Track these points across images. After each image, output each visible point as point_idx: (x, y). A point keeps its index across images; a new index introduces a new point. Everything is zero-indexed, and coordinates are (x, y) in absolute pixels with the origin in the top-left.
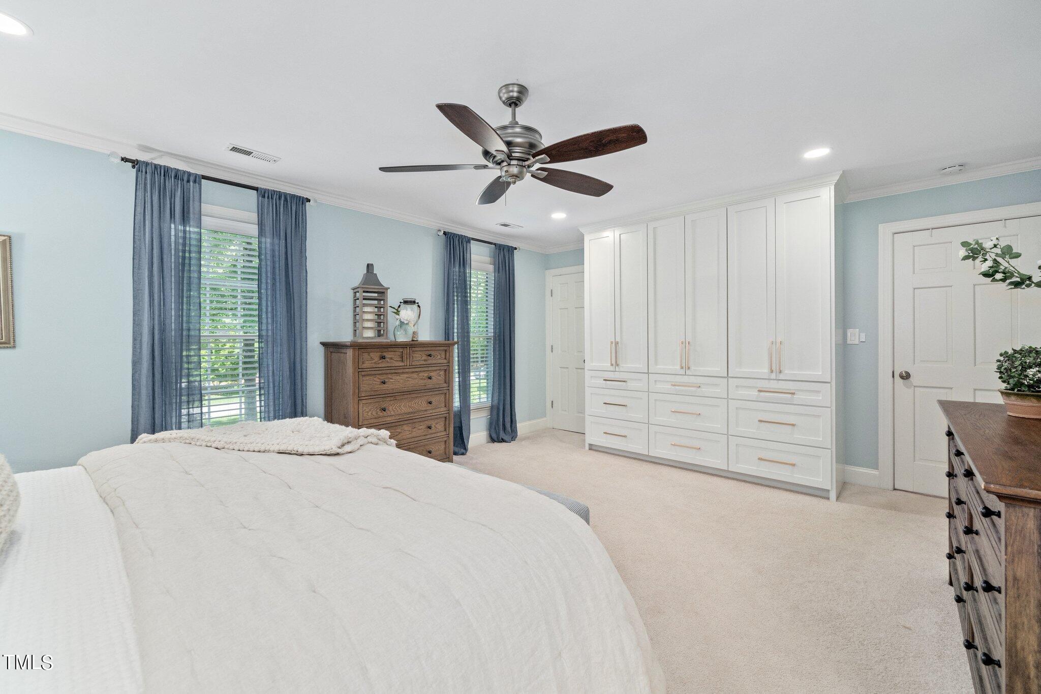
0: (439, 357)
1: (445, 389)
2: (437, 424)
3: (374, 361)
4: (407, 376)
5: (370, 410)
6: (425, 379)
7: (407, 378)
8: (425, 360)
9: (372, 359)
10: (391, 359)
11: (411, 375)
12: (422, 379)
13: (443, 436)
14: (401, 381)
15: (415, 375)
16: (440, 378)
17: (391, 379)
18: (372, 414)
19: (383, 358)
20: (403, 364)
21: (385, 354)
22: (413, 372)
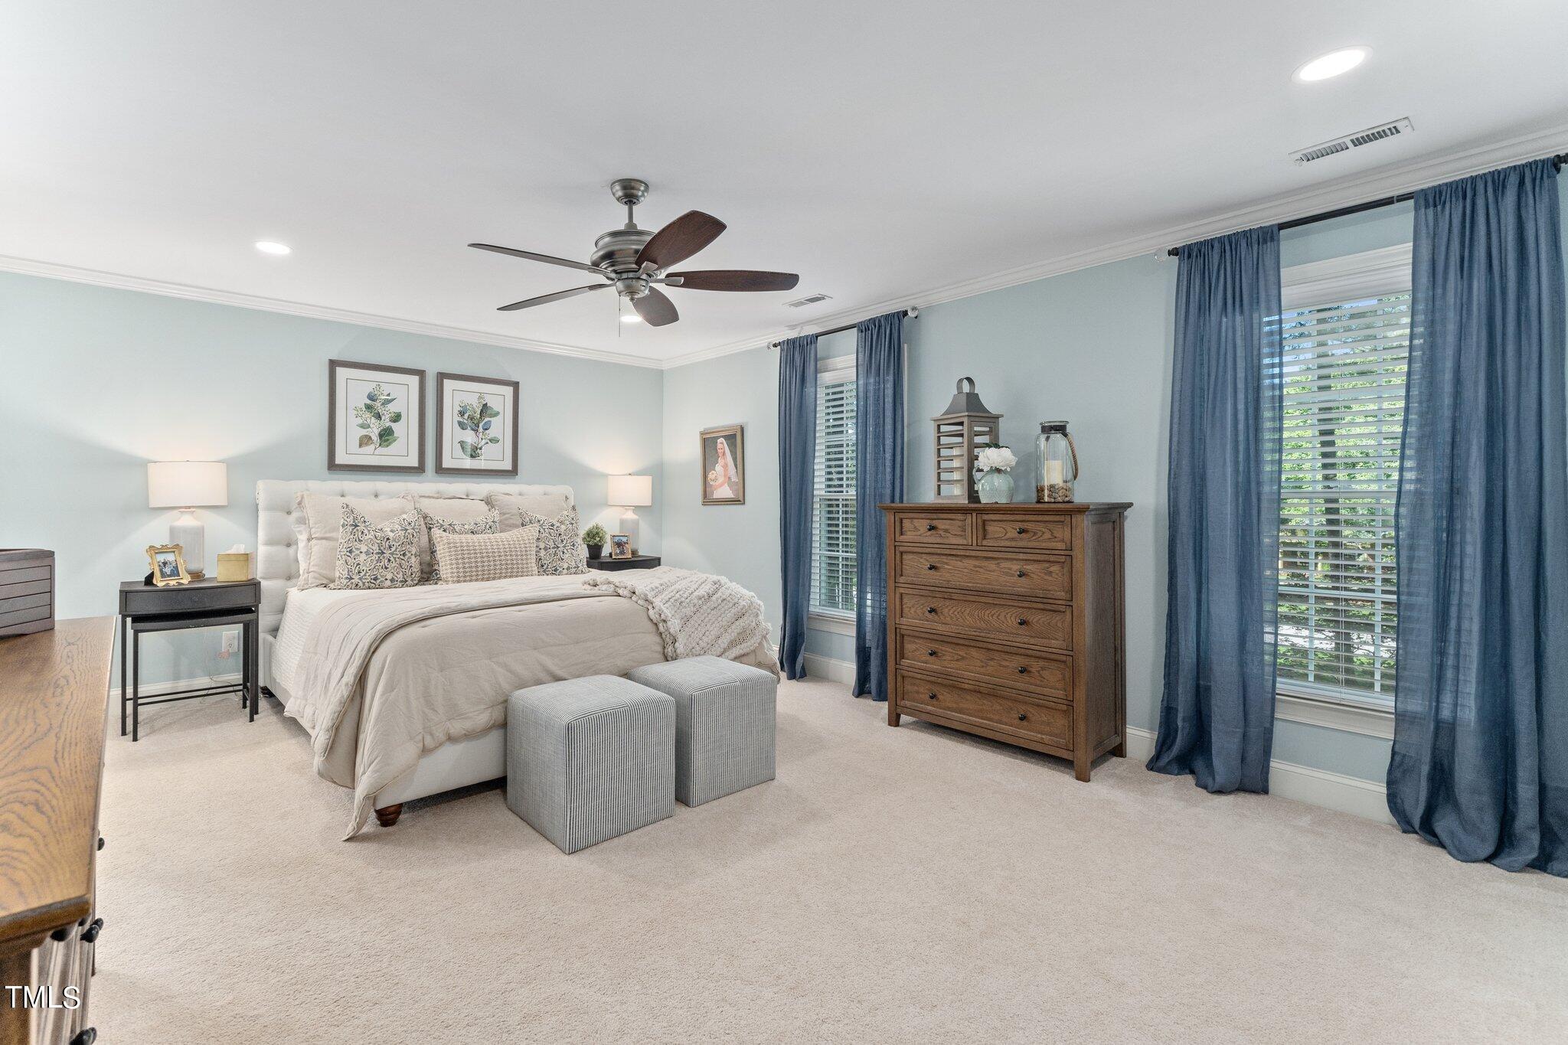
0: (1047, 535)
1: (1060, 602)
2: (1043, 669)
3: (919, 533)
4: (977, 563)
5: (913, 606)
6: (1013, 575)
7: (975, 566)
8: (1013, 539)
9: (916, 529)
10: (946, 531)
11: (985, 563)
12: (1007, 574)
13: (1060, 701)
14: (966, 570)
15: (992, 565)
16: (1050, 578)
17: (946, 564)
18: (915, 612)
19: (932, 528)
20: (965, 542)
21: (935, 523)
22: (987, 558)
